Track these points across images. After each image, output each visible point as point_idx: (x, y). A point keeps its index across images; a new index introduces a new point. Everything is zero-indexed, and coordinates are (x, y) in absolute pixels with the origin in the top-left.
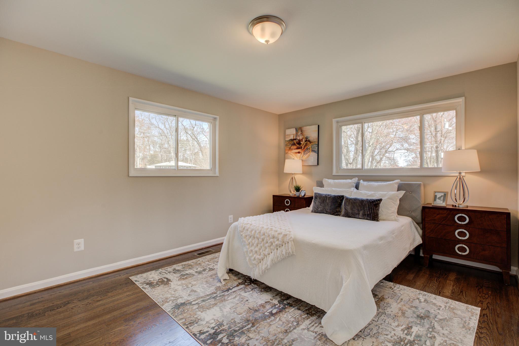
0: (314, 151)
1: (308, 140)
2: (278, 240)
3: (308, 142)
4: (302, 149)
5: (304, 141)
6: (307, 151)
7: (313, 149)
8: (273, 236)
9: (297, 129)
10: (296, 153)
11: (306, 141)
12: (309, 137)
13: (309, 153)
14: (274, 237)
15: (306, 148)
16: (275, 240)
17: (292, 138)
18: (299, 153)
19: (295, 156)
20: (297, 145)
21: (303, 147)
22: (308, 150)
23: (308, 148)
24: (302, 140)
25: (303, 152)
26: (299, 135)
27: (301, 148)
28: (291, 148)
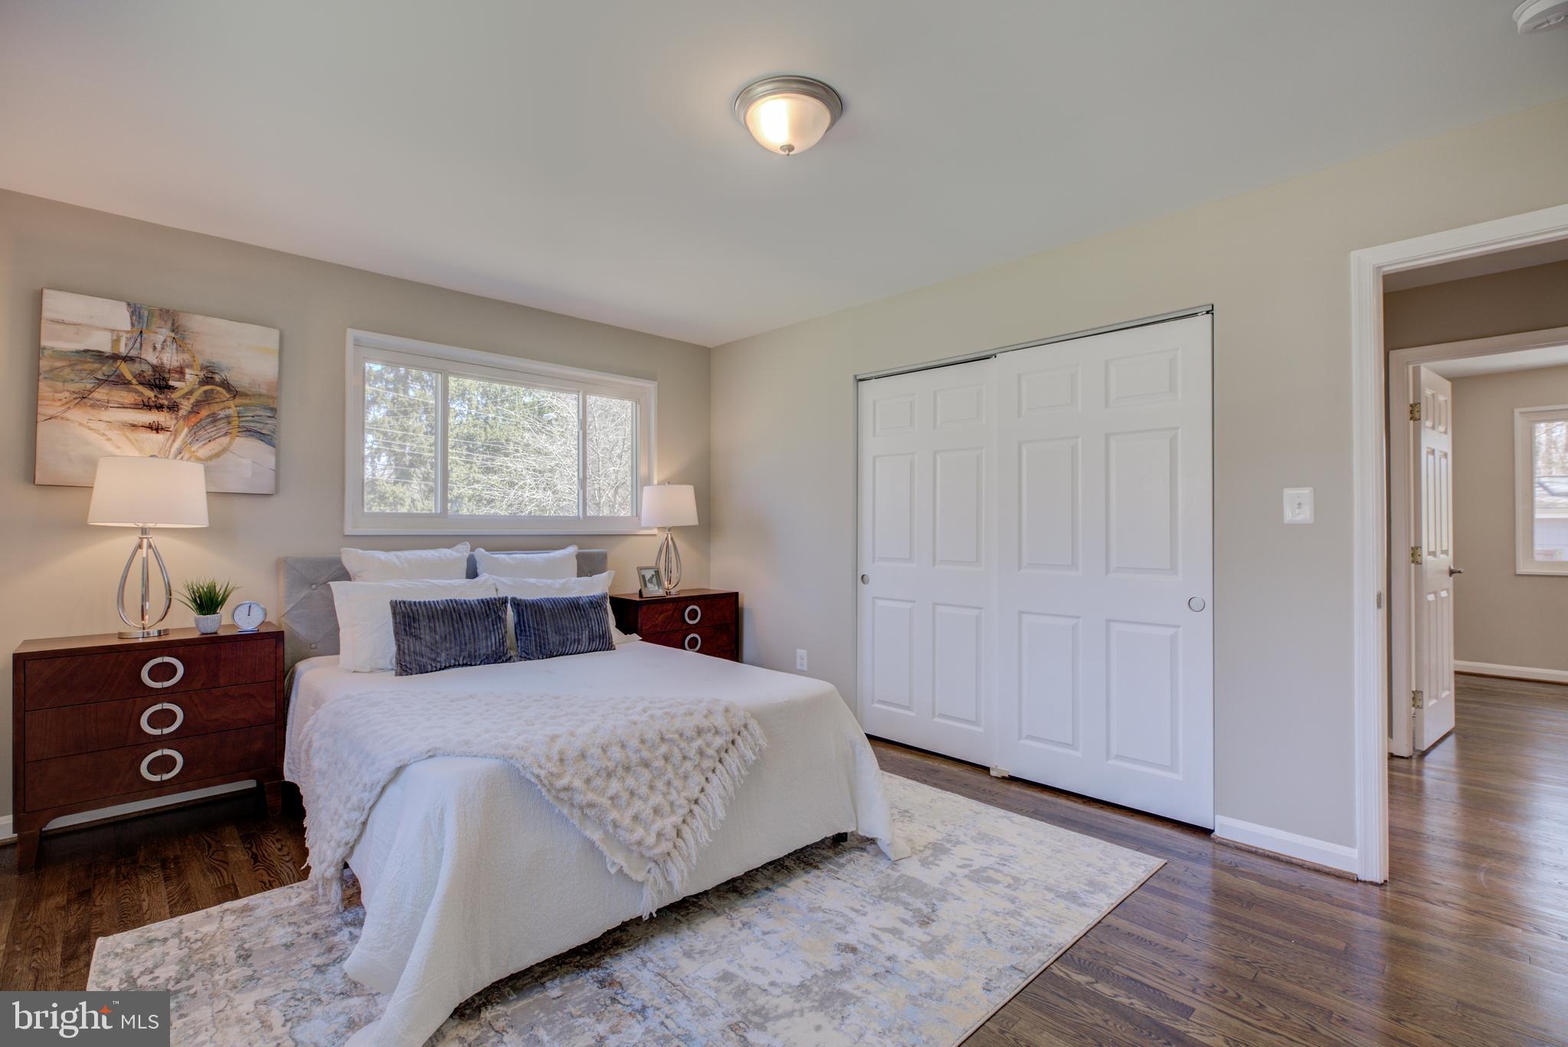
0: (258, 435)
1: (217, 378)
2: (717, 732)
3: (219, 389)
4: (182, 413)
5: (189, 374)
6: (211, 429)
7: (252, 424)
8: (698, 728)
9: (146, 313)
10: (134, 426)
11: (207, 380)
12: (228, 369)
13: (225, 440)
14: (700, 732)
15: (204, 413)
16: (709, 736)
17: (107, 348)
18: (156, 428)
19: (130, 441)
20: (140, 388)
21: (186, 406)
22: (222, 424)
23: (222, 414)
24: (181, 371)
25: (186, 430)
26: (159, 346)
27: (173, 408)
28: (96, 395)
